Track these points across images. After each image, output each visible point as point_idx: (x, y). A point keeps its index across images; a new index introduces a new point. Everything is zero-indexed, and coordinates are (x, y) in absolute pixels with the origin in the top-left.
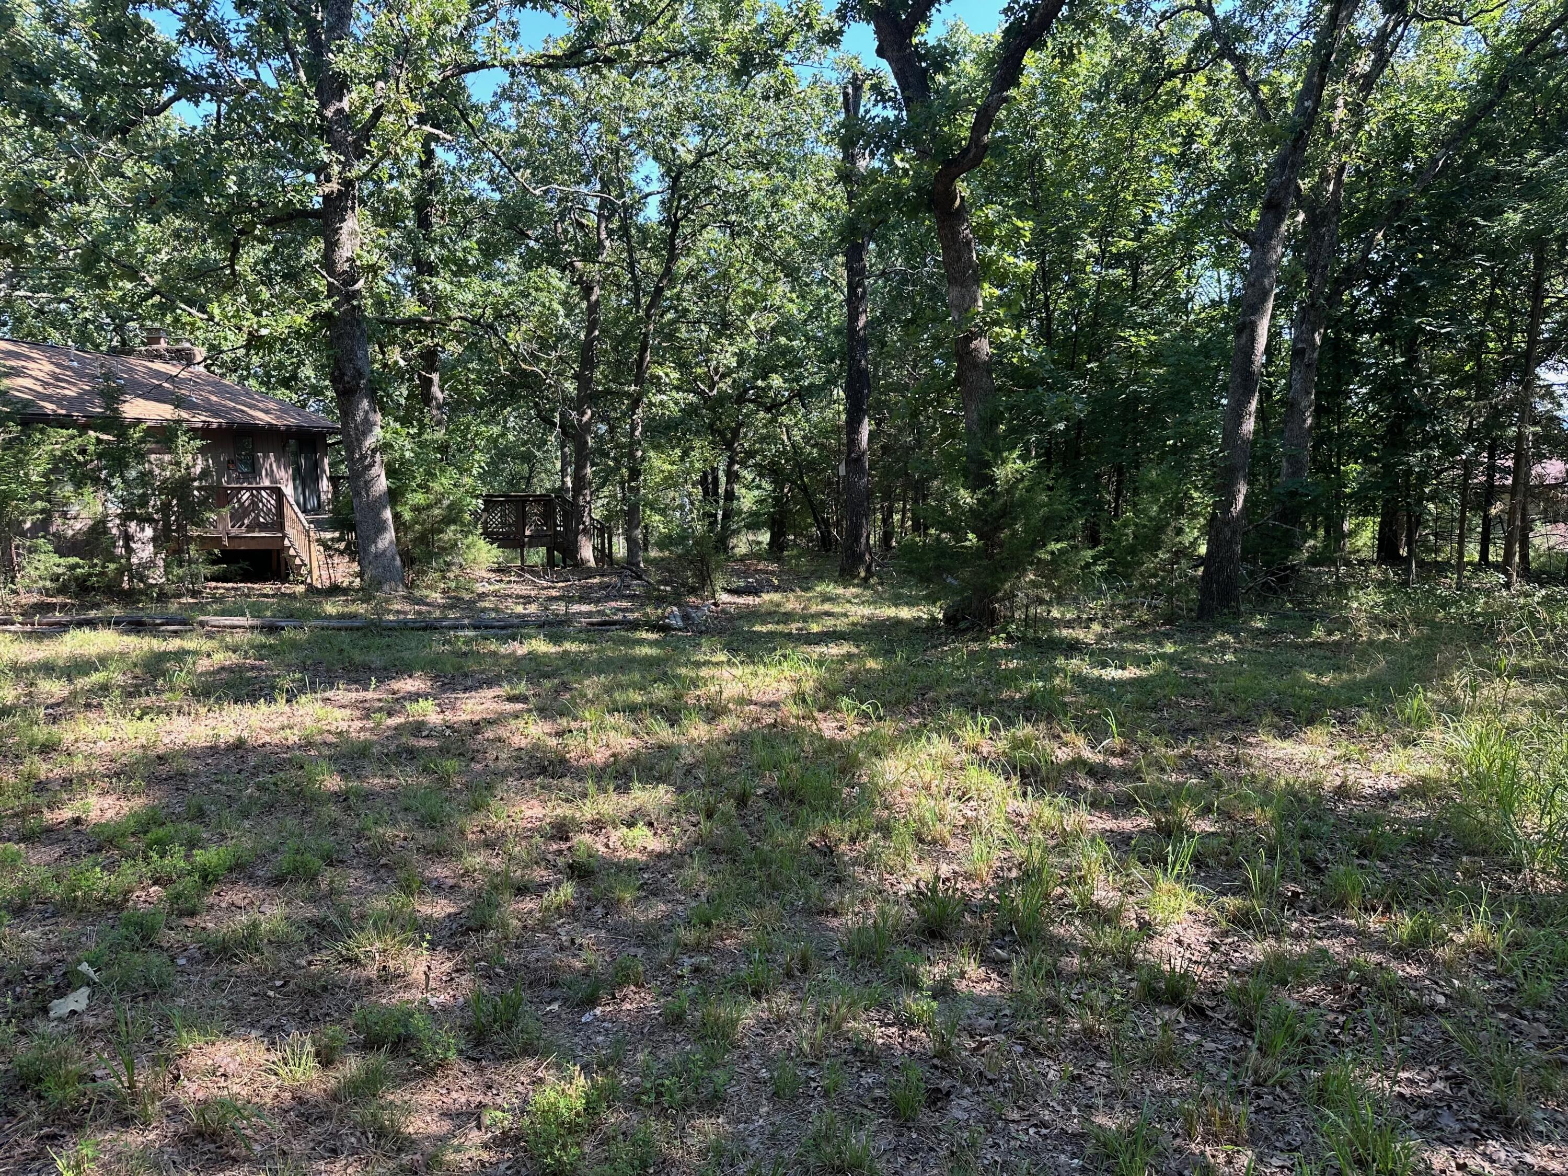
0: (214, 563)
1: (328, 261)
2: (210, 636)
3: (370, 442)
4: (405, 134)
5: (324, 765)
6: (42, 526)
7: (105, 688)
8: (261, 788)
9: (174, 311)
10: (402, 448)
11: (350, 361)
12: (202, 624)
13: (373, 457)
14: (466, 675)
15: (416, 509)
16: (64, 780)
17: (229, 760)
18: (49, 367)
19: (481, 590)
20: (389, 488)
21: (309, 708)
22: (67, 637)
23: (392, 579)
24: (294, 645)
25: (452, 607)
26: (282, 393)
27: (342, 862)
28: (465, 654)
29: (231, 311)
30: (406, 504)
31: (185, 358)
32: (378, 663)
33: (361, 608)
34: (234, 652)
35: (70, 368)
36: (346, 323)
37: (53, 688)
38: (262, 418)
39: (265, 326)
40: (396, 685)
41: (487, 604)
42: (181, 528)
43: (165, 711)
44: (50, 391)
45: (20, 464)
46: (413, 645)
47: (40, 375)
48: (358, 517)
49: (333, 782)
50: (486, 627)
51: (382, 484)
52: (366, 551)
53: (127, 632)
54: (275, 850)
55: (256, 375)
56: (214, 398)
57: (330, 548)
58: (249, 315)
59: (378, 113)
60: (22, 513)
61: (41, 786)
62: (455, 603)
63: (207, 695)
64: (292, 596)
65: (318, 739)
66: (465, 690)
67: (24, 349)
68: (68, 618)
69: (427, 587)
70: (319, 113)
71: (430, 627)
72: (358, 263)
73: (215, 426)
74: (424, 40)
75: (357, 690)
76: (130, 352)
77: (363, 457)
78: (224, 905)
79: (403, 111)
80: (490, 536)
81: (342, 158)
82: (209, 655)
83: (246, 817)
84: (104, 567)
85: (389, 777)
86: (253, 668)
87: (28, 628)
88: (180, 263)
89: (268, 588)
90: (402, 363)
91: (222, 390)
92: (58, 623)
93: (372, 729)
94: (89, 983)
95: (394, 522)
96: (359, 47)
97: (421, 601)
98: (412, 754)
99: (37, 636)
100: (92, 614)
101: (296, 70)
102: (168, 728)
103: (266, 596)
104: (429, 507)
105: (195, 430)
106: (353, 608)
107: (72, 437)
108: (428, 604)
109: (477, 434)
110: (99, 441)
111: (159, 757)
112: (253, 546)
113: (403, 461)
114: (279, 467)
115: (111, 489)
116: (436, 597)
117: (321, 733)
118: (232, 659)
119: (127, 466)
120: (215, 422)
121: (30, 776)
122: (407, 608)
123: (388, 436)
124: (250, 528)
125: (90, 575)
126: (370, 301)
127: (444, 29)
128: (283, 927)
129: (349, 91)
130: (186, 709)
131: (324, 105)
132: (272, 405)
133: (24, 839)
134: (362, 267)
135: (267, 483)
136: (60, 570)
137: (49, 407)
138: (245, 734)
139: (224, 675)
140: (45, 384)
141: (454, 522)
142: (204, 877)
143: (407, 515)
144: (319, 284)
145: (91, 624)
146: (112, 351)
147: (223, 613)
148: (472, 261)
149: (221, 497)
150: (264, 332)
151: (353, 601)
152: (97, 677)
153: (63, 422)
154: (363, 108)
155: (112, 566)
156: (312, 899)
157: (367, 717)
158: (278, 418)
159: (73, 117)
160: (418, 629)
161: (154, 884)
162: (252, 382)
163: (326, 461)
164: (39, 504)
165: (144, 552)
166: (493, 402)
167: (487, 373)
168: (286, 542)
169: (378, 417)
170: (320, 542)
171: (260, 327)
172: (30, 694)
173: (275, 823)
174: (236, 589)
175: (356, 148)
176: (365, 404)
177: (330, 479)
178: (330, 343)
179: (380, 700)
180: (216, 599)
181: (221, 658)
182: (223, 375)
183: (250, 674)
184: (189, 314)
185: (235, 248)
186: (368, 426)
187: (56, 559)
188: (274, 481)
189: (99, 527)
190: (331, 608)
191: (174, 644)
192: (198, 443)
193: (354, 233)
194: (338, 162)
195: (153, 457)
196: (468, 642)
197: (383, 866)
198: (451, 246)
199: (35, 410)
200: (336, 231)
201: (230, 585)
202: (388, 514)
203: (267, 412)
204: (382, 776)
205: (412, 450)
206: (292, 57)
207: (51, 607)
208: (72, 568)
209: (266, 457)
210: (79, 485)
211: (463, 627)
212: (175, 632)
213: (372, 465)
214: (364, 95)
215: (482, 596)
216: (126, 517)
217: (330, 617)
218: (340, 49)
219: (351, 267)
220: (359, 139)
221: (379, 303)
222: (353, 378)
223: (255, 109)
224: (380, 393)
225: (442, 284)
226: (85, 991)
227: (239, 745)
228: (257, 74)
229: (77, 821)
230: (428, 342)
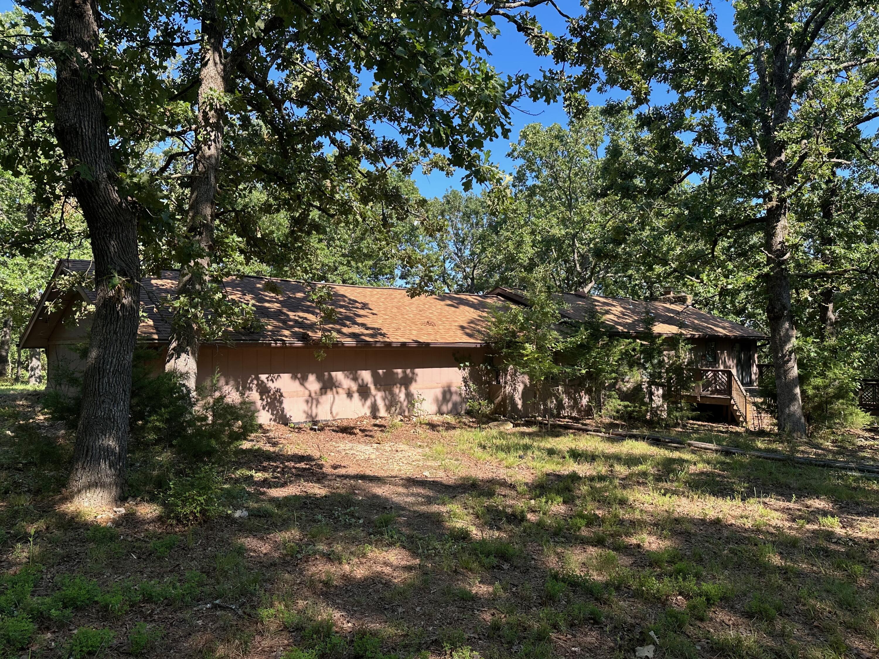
0: (693, 410)
1: (768, 245)
2: (693, 452)
3: (788, 347)
4: (821, 166)
5: (770, 545)
6: (612, 386)
7: (644, 474)
8: (732, 551)
9: (683, 279)
10: (809, 351)
11: (779, 300)
12: (690, 445)
13: (790, 355)
14: (857, 504)
15: (816, 388)
16: (631, 521)
17: (712, 530)
18: (620, 309)
19: (859, 443)
20: (799, 375)
21: (755, 507)
22: (625, 443)
23: (798, 430)
24: (742, 465)
25: (839, 453)
26: (731, 317)
27: (788, 615)
28: (855, 489)
29: (712, 277)
30: (809, 384)
31: (682, 300)
32: (794, 485)
33: (779, 446)
34: (708, 464)
35: (629, 309)
36: (777, 279)
37: (621, 470)
38: (721, 332)
39: (730, 284)
40: (809, 502)
41: (865, 454)
42: (677, 390)
43: (675, 493)
44: (620, 321)
45: (608, 356)
46: (817, 476)
47: (617, 313)
48: (778, 391)
49: (776, 560)
50: (869, 471)
51: (795, 371)
52: (782, 412)
53: (652, 444)
54: (745, 595)
55: (718, 308)
56: (696, 322)
57: (759, 408)
58: (722, 278)
59: (803, 158)
60: (606, 379)
61: (621, 522)
62: (842, 450)
63: (697, 488)
64: (737, 434)
65: (764, 528)
66: (859, 514)
67: (610, 301)
68: (624, 433)
69: (821, 438)
70: (767, 165)
71: (828, 465)
72: (786, 244)
73: (697, 336)
74: (833, 110)
75: (784, 501)
76: (656, 299)
77: (784, 356)
78: (718, 620)
79: (820, 154)
80: (865, 407)
81: (780, 187)
82: (695, 464)
83: (726, 568)
84: (640, 408)
85: (813, 565)
86: (719, 475)
87: (607, 435)
88: (686, 254)
89: (721, 427)
90: (810, 299)
91: (700, 317)
92: (620, 435)
93: (797, 529)
94: (654, 644)
95: (801, 395)
96: (792, 125)
97: (818, 446)
98: (827, 553)
99: (611, 440)
100: (635, 432)
101: (755, 145)
102: (678, 503)
103: (722, 432)
104: (826, 387)
105: (688, 339)
106: (774, 446)
107: (630, 343)
108: (823, 449)
109: (858, 340)
110: (642, 345)
111: (676, 520)
112: (713, 402)
113: (810, 359)
114: (729, 359)
115: (646, 369)
116: (828, 444)
117: (766, 525)
118: (708, 468)
119: (653, 357)
120: (697, 334)
121: (616, 516)
122: (809, 450)
123: (801, 343)
124: (713, 392)
125: (633, 411)
126: (793, 265)
127: (847, 100)
128: (754, 646)
129: (786, 149)
130: (686, 494)
131: (770, 160)
132: (727, 324)
133: (614, 549)
134: (789, 246)
135: (722, 368)
136: (620, 407)
137: (620, 328)
138: (721, 516)
139: (703, 477)
140: (619, 317)
141: (843, 398)
142: (708, 600)
143: (810, 392)
144: (761, 258)
145: (635, 437)
146: (646, 298)
147: (699, 440)
148: (859, 232)
149: (699, 375)
150: (730, 287)
151: (774, 442)
152: (641, 468)
153: (626, 336)
154: (794, 156)
155: (644, 408)
156: (770, 634)
157: (794, 520)
158: (730, 331)
159: (641, 191)
160: (819, 466)
161: (680, 594)
162: (715, 312)
163: (756, 355)
164: (614, 375)
165: (658, 401)
166: (870, 319)
167: (866, 301)
168: (732, 402)
169: (795, 333)
170: (754, 404)
171: (728, 284)
172: (611, 471)
173: (743, 577)
174: (704, 426)
175: (788, 180)
176: (787, 325)
177: (758, 366)
178: (766, 291)
179: (799, 510)
180: (696, 431)
181: (701, 467)
182: (700, 309)
183: (718, 479)
184: (690, 280)
185: (715, 244)
186: (788, 337)
187: (619, 402)
188: (726, 366)
189: (638, 388)
190: (760, 444)
191: (676, 455)
192: (690, 346)
193: (785, 227)
194: (778, 189)
195: (665, 353)
196: (856, 480)
197: (816, 627)
198: (845, 226)
199: (615, 330)
200: (774, 228)
201: (700, 423)
202: (798, 390)
203: (724, 328)
204: (808, 563)
205: (816, 352)
206: (753, 139)
207: (617, 426)
208: (626, 407)
209: (722, 353)
210: (631, 366)
211: (851, 469)
212: (676, 447)
213: (789, 360)
214: (794, 149)
215: (862, 448)
216: (651, 383)
217: (760, 450)
218: (782, 128)
219: (782, 247)
220: (790, 174)
221: (798, 266)
222: (780, 310)
223: (732, 171)
224: (796, 318)
225: (839, 250)
226: (651, 648)
227: (717, 522)
228: (733, 152)
229: (639, 546)
230: (828, 285)
